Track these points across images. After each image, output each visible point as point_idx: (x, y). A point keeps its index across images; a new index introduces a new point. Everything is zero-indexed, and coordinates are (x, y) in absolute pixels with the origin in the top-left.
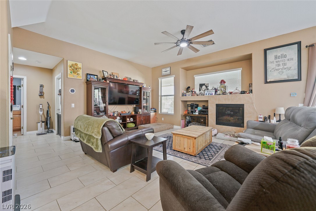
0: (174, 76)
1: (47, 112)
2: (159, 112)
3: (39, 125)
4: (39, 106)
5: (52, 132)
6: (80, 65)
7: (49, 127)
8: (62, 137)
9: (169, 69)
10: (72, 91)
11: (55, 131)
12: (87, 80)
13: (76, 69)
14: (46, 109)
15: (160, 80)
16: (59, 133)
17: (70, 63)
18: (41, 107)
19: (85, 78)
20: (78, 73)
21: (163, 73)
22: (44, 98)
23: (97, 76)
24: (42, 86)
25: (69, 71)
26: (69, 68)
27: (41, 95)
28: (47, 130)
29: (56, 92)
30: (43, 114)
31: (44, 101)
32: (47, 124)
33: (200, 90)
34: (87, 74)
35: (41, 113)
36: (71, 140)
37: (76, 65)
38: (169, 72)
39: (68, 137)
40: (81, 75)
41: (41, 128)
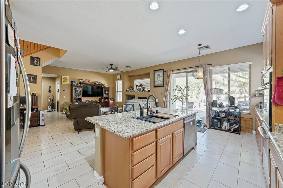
0: (122, 80)
1: (52, 100)
2: (116, 101)
3: (48, 106)
4: (49, 97)
5: (55, 111)
6: (68, 77)
7: (53, 108)
8: (59, 112)
9: (120, 76)
10: (64, 90)
11: (56, 110)
12: (72, 85)
13: (66, 79)
14: (52, 99)
15: (116, 82)
16: (58, 111)
17: (63, 77)
18: (49, 98)
19: (70, 83)
20: (67, 81)
21: (118, 78)
22: (51, 93)
23: (77, 82)
24: (50, 87)
25: (62, 81)
26: (62, 79)
27: (50, 91)
28: (52, 110)
29: (57, 91)
30: (50, 101)
31: (51, 94)
32: (52, 107)
33: (136, 89)
34: (72, 82)
35: (49, 101)
36: (63, 114)
37: (66, 77)
38: (120, 78)
39: (62, 112)
40: (68, 82)
41: (49, 108)
